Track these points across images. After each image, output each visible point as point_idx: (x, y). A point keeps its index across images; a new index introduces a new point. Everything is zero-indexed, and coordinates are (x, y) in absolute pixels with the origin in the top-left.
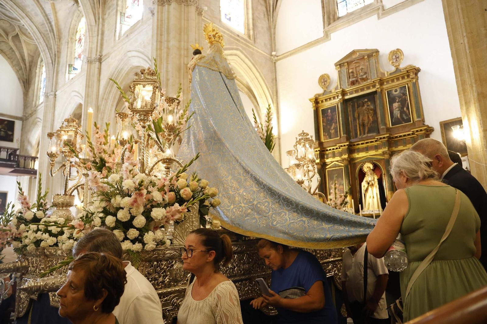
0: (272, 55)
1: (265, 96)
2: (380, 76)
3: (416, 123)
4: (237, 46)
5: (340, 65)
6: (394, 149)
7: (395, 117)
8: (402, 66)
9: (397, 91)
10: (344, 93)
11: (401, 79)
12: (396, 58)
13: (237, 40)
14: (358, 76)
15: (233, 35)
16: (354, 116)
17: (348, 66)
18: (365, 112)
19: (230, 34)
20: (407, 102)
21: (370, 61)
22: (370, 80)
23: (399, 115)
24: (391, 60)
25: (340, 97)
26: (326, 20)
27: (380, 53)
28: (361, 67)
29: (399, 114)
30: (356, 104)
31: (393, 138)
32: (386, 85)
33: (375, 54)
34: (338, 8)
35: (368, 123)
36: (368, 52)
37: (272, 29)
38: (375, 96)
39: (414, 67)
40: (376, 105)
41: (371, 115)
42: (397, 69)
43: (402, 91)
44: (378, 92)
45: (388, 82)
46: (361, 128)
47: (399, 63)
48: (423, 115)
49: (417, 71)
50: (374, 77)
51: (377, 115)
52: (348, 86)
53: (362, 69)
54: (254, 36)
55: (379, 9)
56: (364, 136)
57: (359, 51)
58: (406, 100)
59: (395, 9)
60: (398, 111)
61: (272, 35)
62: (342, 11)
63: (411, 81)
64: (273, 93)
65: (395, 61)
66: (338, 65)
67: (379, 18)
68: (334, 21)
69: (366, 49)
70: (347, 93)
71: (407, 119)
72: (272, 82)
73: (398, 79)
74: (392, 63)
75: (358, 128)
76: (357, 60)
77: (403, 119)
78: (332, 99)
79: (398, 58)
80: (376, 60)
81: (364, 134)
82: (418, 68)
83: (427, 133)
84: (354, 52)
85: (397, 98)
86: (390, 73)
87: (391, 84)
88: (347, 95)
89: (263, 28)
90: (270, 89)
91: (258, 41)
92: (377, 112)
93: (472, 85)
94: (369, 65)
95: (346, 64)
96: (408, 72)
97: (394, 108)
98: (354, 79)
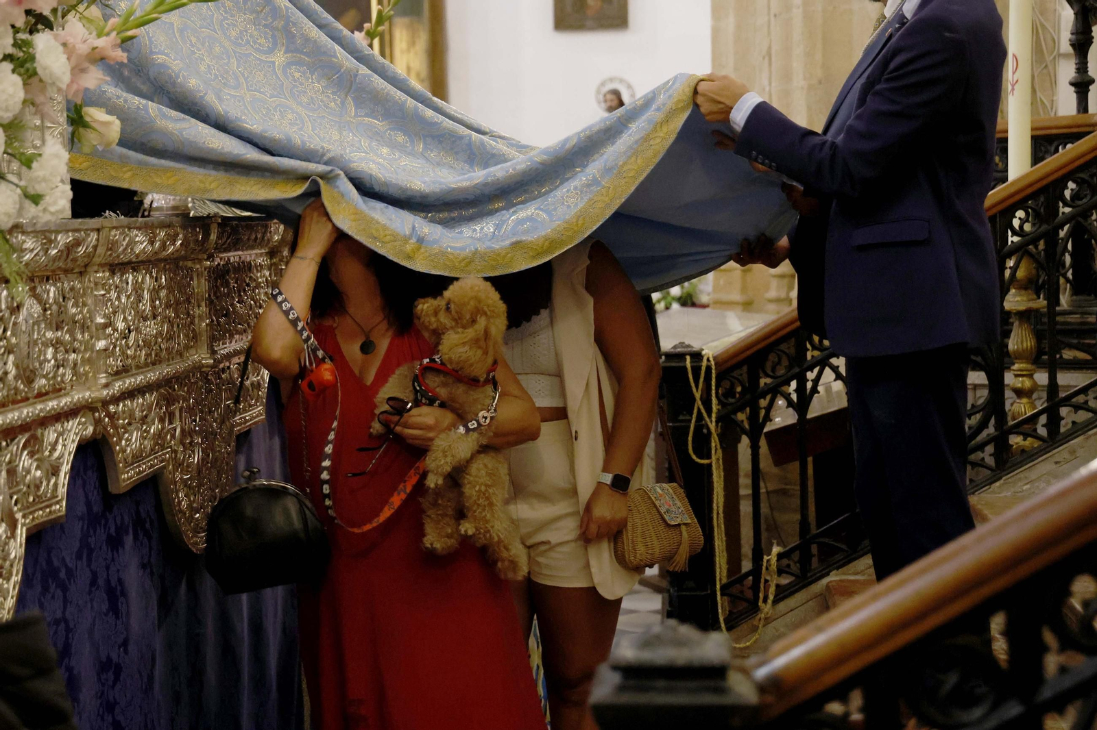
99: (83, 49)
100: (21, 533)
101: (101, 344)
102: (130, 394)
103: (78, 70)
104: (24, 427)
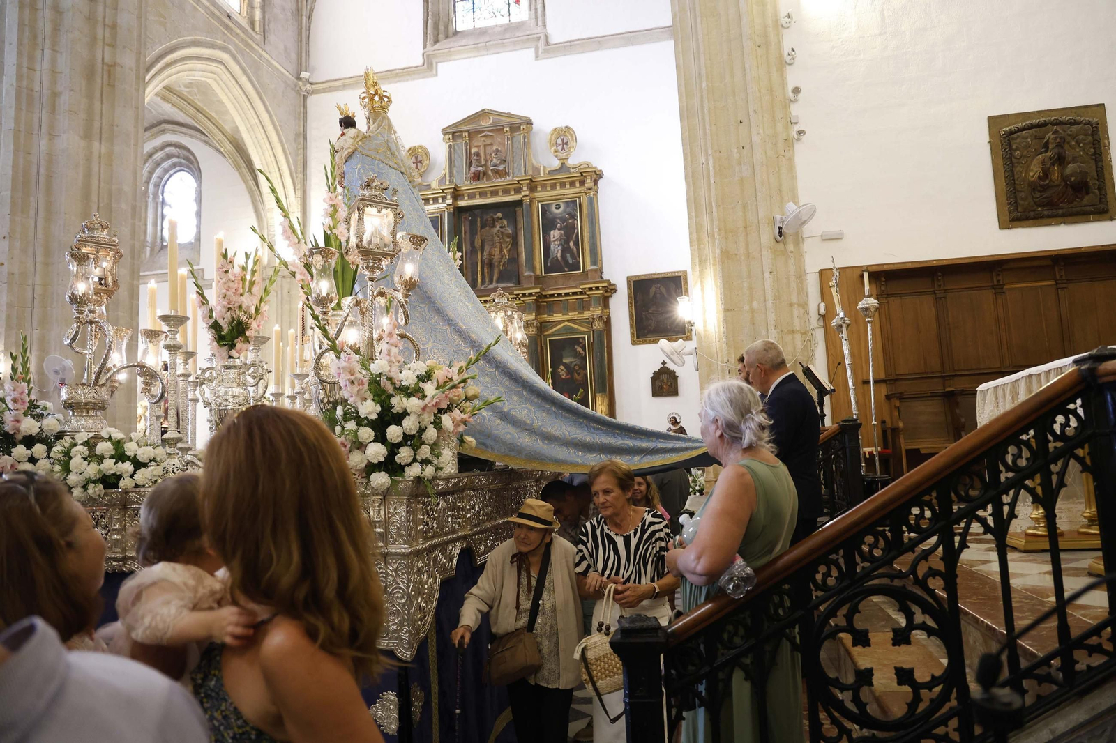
0: (299, 78)
1: (277, 170)
2: (531, 173)
3: (589, 274)
4: (225, 42)
5: (453, 133)
6: (545, 318)
7: (551, 257)
8: (572, 162)
9: (559, 208)
10: (456, 194)
11: (568, 186)
12: (563, 144)
13: (227, 27)
14: (488, 164)
15: (217, 13)
16: (472, 243)
17: (470, 140)
18: (496, 238)
19: (212, 8)
20: (576, 230)
21: (515, 140)
23: (559, 255)
24: (553, 145)
25: (449, 201)
26: (429, 32)
27: (534, 126)
28: (495, 148)
29: (560, 252)
30: (479, 219)
31: (545, 296)
32: (540, 192)
33: (525, 127)
34: (455, 12)
36: (512, 121)
37: (304, 18)
38: (517, 209)
39: (593, 167)
40: (518, 227)
41: (507, 247)
42: (563, 164)
43: (569, 210)
44: (523, 203)
45: (544, 187)
46: (486, 270)
47: (567, 155)
48: (601, 260)
49: (598, 176)
50: (518, 173)
52: (467, 180)
53: (497, 150)
54: (264, 25)
55: (539, 39)
56: (491, 286)
57: (494, 113)
58: (573, 228)
59: (569, 47)
60: (559, 245)
61: (304, 30)
62: (463, 21)
63: (585, 193)
64: (296, 167)
65: (560, 148)
66: (449, 133)
67: (537, 57)
68: (447, 37)
69: (509, 113)
70: (463, 195)
71: (573, 263)
72: (295, 140)
73: (563, 185)
74: (556, 151)
75: (479, 269)
76: (488, 131)
77: (566, 262)
78: (431, 202)
79: (566, 144)
80: (526, 140)
81: (491, 282)
82: (601, 171)
83: (606, 294)
84: (483, 114)
85: (559, 221)
86: (549, 170)
87: (549, 193)
88: (463, 199)
89: (284, 10)
90: (289, 156)
91: (271, 37)
92: (519, 243)
93: (713, 236)
94: (512, 146)
95: (466, 134)
96: (582, 175)
97: (552, 240)
98: (480, 169)
99: (458, 418)
100: (439, 581)
101: (469, 515)
102: (481, 532)
103: (457, 426)
104: (439, 545)
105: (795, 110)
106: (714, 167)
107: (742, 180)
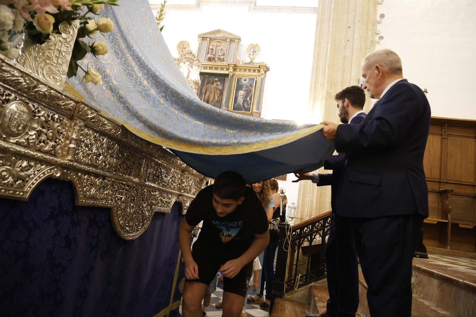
2: (236, 62)
3: (254, 114)
5: (202, 37)
7: (237, 103)
8: (256, 61)
9: (246, 81)
11: (252, 71)
12: (254, 52)
14: (216, 55)
17: (210, 42)
18: (213, 90)
20: (252, 93)
21: (231, 46)
22: (226, 63)
23: (241, 103)
24: (249, 51)
27: (241, 41)
28: (221, 48)
29: (242, 101)
30: (207, 79)
32: (238, 72)
33: (237, 41)
35: (213, 101)
36: (231, 37)
38: (226, 78)
39: (266, 64)
40: (225, 87)
41: (217, 95)
42: (251, 61)
43: (250, 82)
44: (229, 76)
45: (240, 70)
47: (255, 57)
48: (261, 109)
49: (267, 69)
50: (230, 61)
51: (222, 96)
53: (222, 49)
55: (252, 2)
57: (224, 32)
59: (264, 8)
60: (242, 98)
63: (260, 76)
65: (252, 53)
66: (200, 37)
67: (249, 10)
69: (230, 33)
71: (247, 108)
73: (250, 70)
74: (249, 54)
76: (220, 39)
77: (244, 107)
79: (255, 52)
80: (236, 47)
82: (269, 67)
84: (218, 31)
85: (244, 87)
86: (244, 62)
87: (242, 73)
92: (224, 94)
93: (324, 85)
94: (229, 48)
95: (209, 39)
96: (260, 67)
97: (239, 95)
98: (212, 56)
105: (379, 27)
106: (331, 48)
107: (345, 57)
